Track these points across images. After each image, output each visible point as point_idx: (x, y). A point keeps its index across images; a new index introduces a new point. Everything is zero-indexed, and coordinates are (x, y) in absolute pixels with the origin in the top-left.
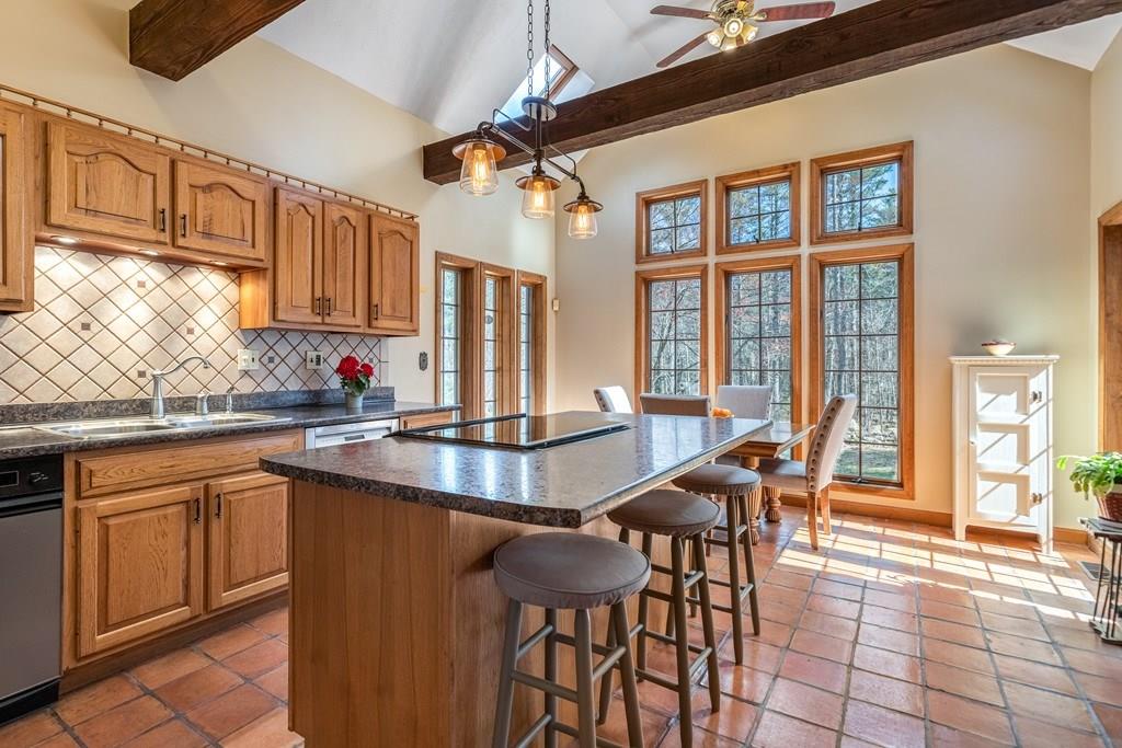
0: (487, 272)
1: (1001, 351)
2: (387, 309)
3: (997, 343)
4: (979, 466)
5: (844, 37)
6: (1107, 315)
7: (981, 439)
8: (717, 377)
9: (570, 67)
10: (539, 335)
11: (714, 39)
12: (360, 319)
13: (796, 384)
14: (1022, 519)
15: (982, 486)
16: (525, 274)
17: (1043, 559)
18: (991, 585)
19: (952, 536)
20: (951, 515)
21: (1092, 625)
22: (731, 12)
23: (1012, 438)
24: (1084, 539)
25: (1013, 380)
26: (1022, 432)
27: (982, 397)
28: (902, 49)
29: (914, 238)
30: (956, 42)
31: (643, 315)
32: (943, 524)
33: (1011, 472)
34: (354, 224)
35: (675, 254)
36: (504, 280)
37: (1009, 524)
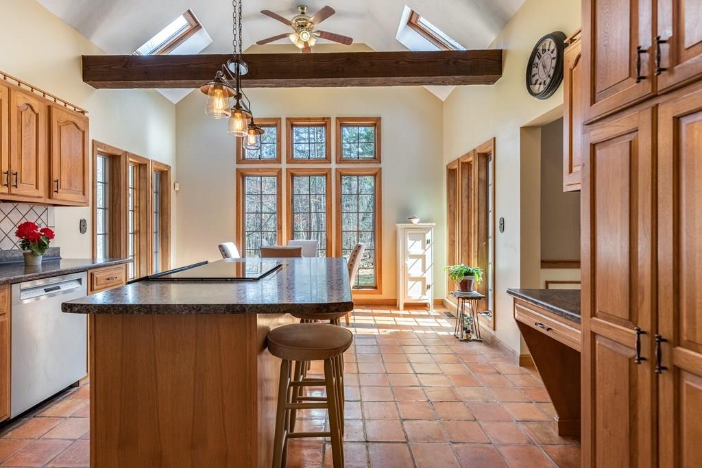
0: (130, 159)
1: (415, 221)
2: (64, 184)
3: (414, 218)
4: (409, 275)
5: (372, 65)
6: (450, 206)
7: (410, 262)
8: (287, 235)
9: (194, 24)
10: (165, 207)
11: (293, 38)
12: (42, 192)
13: (329, 238)
14: (424, 297)
15: (410, 283)
16: (156, 163)
17: (432, 314)
18: (419, 327)
19: (399, 309)
20: (396, 300)
21: (455, 335)
22: (302, 26)
23: (420, 261)
24: (441, 303)
25: (419, 234)
26: (423, 257)
27: (410, 243)
28: (396, 78)
29: (382, 165)
30: (416, 81)
31: (241, 196)
32: (393, 304)
33: (420, 276)
34: (37, 111)
35: (260, 160)
36: (142, 166)
37: (419, 300)
